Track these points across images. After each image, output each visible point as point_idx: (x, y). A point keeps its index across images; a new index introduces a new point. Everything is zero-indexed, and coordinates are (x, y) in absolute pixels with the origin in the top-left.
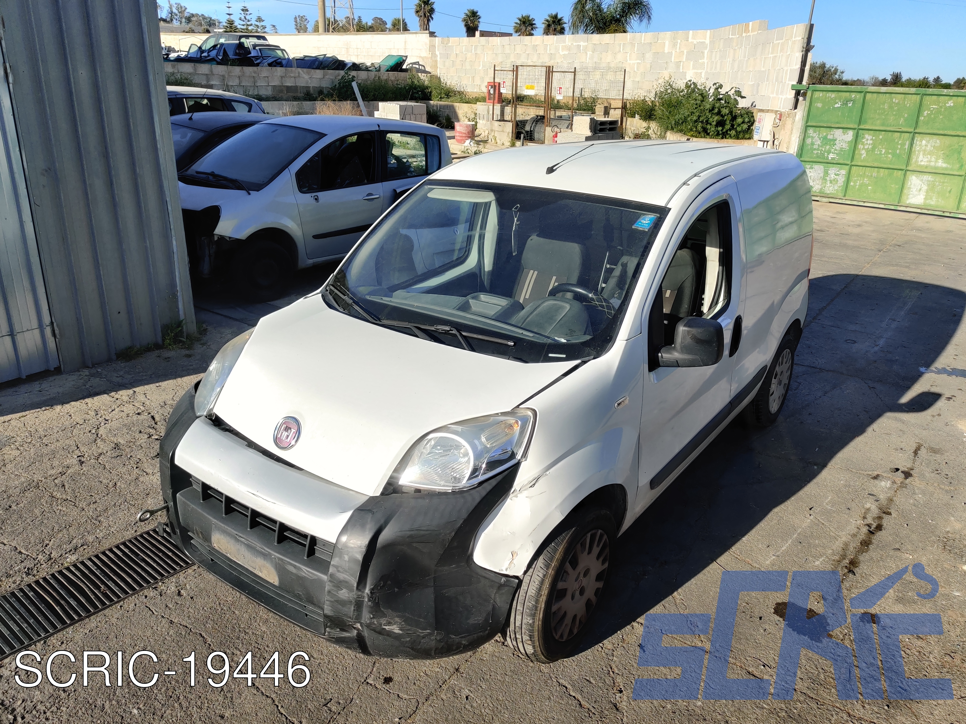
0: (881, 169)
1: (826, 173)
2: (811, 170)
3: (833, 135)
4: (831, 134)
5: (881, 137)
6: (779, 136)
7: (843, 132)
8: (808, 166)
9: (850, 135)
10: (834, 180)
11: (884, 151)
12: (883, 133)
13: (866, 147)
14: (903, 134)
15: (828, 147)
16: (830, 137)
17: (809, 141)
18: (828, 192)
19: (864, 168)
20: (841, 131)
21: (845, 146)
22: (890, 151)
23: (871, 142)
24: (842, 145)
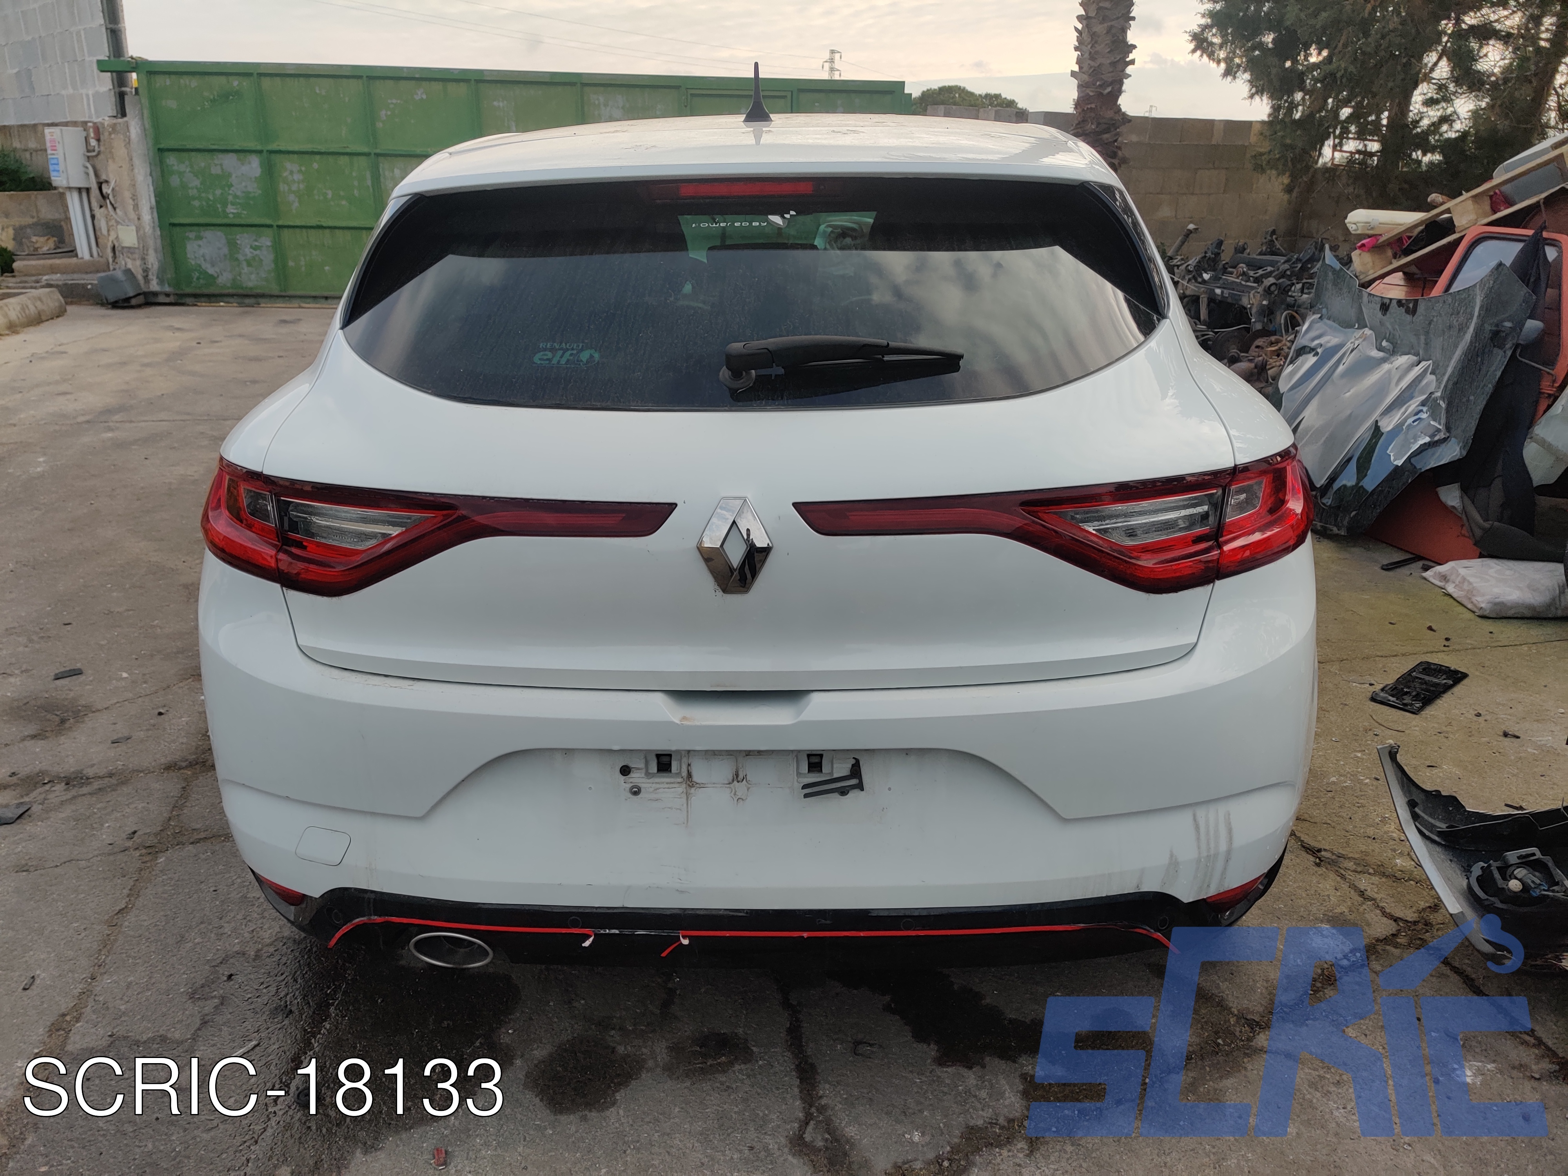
0: (337, 231)
1: (233, 245)
2: (200, 242)
3: (221, 165)
4: (216, 165)
5: (315, 166)
6: (107, 176)
7: (239, 160)
8: (192, 235)
9: (254, 166)
10: (254, 258)
11: (330, 194)
12: (318, 157)
13: (294, 187)
14: (355, 158)
15: (218, 192)
16: (215, 171)
17: (175, 181)
18: (250, 284)
19: (304, 230)
20: (233, 156)
21: (254, 189)
22: (342, 193)
23: (301, 177)
24: (246, 187)
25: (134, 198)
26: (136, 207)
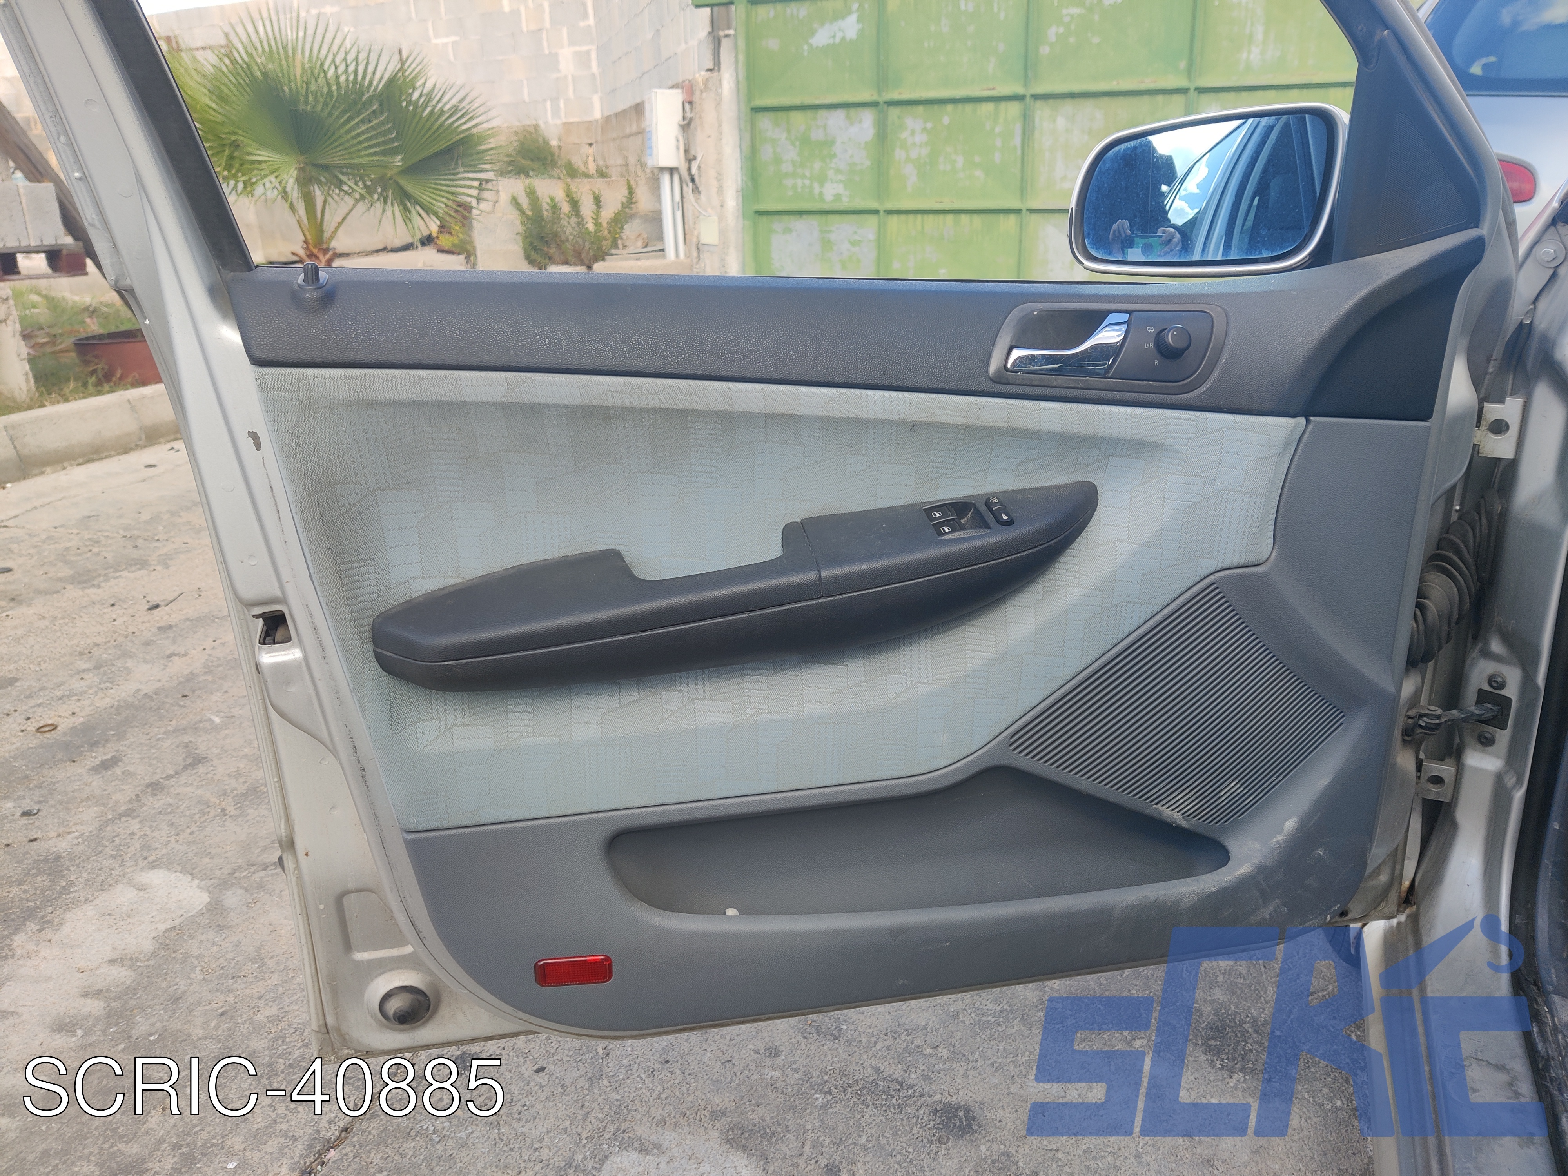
0: (963, 215)
1: (827, 239)
2: (788, 237)
3: (825, 127)
4: (819, 128)
5: (946, 120)
6: (696, 150)
7: (848, 117)
8: (778, 227)
9: (865, 126)
10: (850, 257)
11: (960, 161)
12: (951, 107)
13: (914, 155)
14: (1003, 105)
15: (817, 165)
16: (817, 135)
17: (766, 153)
19: (919, 216)
20: (840, 114)
22: (977, 159)
23: (924, 138)
24: (852, 156)
25: (719, 177)
26: (720, 190)
